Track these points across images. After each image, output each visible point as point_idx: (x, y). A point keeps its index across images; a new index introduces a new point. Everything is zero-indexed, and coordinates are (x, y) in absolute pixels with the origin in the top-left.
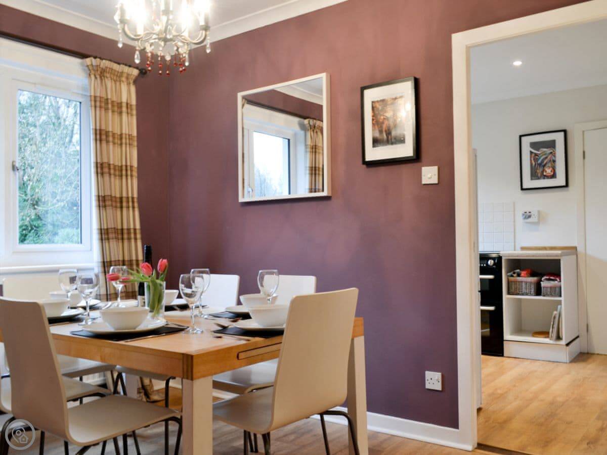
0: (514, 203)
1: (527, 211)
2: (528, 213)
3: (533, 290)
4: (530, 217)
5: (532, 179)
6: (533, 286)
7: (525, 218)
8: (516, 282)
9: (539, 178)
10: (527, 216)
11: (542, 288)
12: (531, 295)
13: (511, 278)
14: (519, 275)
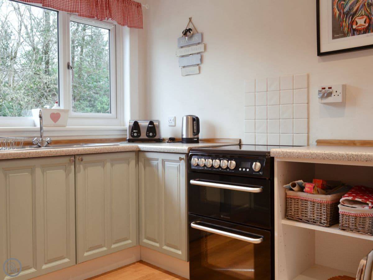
0: (308, 76)
1: (327, 86)
2: (327, 89)
3: (324, 217)
4: (330, 94)
5: (334, 38)
6: (324, 210)
7: (322, 97)
8: (297, 199)
9: (345, 35)
10: (326, 93)
11: (340, 216)
12: (321, 224)
13: (290, 193)
14: (302, 189)
